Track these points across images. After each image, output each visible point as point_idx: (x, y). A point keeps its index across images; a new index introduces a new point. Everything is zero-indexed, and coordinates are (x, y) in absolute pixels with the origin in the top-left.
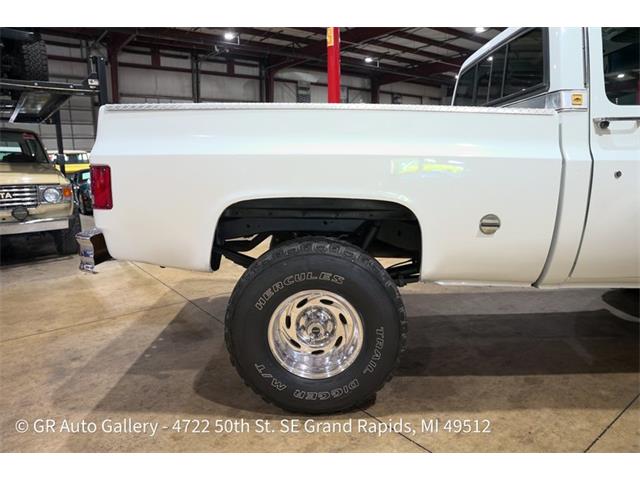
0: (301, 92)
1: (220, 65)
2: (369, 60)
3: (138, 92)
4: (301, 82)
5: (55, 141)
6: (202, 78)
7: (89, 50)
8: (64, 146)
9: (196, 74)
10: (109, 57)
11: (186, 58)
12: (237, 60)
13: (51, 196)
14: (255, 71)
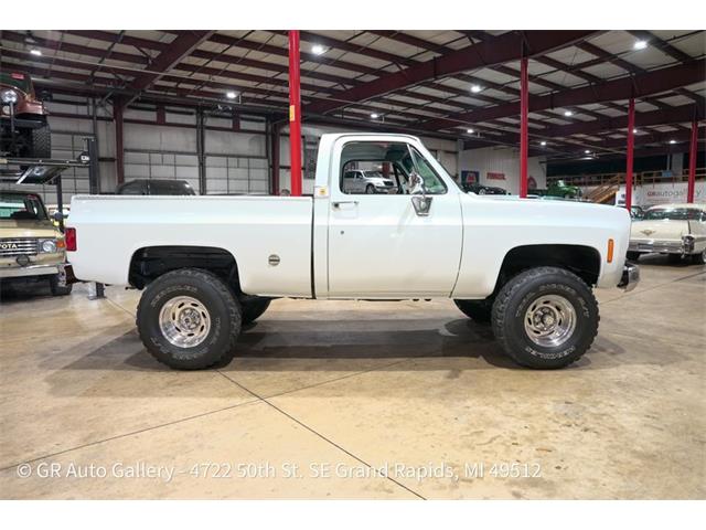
0: (308, 147)
1: (226, 121)
2: (374, 116)
3: (142, 147)
4: (309, 136)
5: (56, 195)
6: (207, 132)
7: (95, 107)
8: (64, 200)
9: (201, 129)
10: (115, 113)
11: (191, 114)
12: (243, 116)
13: (48, 247)
14: (261, 127)
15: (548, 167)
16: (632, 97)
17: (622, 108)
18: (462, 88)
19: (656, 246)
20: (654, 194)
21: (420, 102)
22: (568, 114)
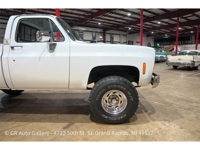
4: (80, 30)
15: (154, 40)
16: (178, 17)
17: (175, 21)
18: (126, 14)
19: (183, 64)
20: (186, 48)
21: (113, 19)
22: (159, 23)
